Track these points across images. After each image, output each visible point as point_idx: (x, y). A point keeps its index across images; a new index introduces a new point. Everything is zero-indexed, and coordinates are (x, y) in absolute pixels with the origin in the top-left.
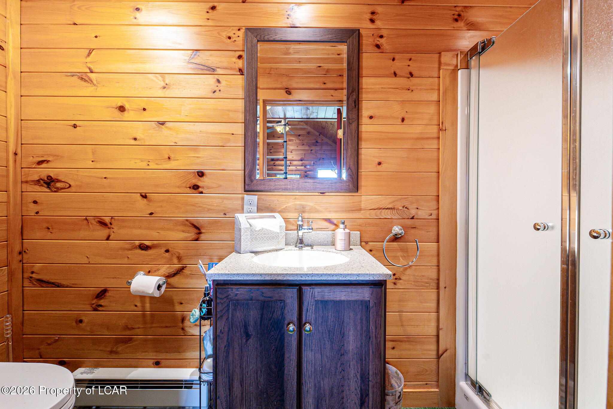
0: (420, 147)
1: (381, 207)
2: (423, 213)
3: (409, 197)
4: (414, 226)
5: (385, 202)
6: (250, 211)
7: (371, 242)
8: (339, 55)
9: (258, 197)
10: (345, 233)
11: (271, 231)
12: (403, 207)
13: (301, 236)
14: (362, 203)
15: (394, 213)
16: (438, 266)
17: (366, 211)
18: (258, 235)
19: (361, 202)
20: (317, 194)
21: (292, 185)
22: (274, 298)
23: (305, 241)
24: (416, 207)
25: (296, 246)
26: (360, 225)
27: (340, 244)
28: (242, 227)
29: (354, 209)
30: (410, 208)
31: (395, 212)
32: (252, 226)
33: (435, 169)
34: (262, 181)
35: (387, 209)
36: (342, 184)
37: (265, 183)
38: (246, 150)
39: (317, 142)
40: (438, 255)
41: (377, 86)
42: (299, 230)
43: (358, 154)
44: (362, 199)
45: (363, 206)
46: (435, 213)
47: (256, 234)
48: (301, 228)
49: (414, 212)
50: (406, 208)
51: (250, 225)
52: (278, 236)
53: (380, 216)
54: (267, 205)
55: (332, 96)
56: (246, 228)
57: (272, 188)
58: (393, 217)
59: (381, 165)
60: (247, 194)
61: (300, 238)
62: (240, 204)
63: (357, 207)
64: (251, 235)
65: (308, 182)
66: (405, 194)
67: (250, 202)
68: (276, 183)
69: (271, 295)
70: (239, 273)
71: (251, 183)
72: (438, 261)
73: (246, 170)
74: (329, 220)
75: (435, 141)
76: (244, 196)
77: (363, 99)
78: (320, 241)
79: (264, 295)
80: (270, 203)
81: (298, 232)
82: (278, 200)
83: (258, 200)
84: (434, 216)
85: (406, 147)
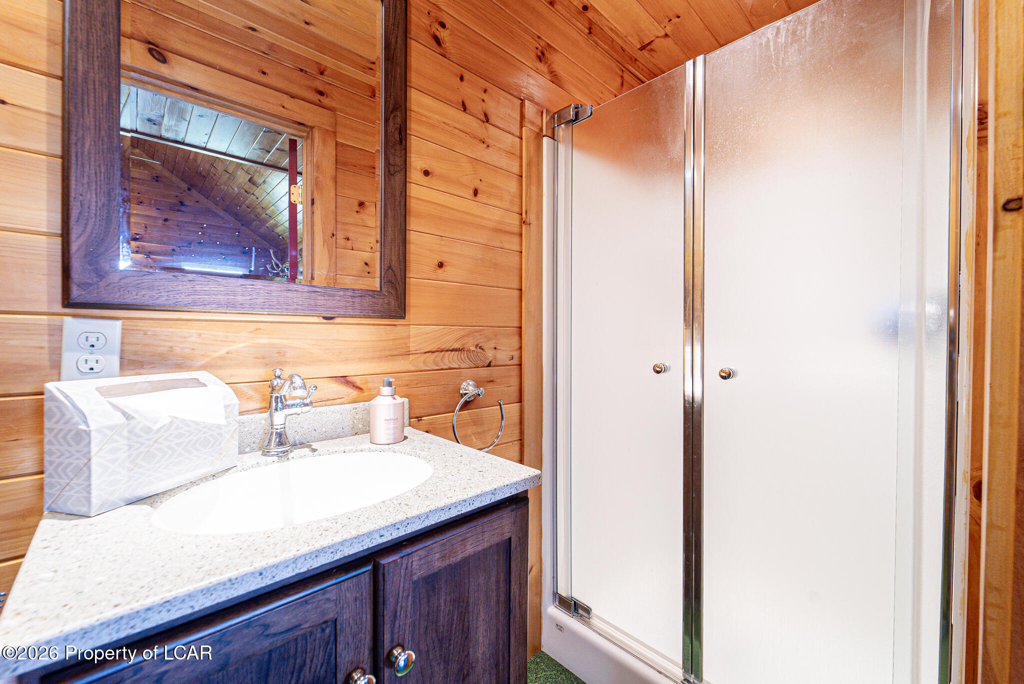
0: (498, 245)
1: (443, 347)
2: (503, 356)
3: (484, 329)
4: (492, 379)
5: (450, 338)
6: (92, 369)
7: (426, 416)
8: (307, 23)
9: (123, 325)
10: (395, 405)
11: (196, 423)
12: (477, 346)
13: (282, 426)
14: (411, 340)
15: (463, 358)
16: (521, 440)
17: (419, 355)
18: (155, 442)
19: (408, 337)
20: (315, 320)
21: (250, 295)
22: (307, 625)
23: (291, 436)
24: (493, 345)
25: (266, 453)
26: (407, 385)
27: (383, 428)
28: (93, 426)
29: (395, 353)
30: (485, 348)
31: (464, 355)
32: (133, 418)
33: (516, 285)
34: (145, 277)
35: (452, 350)
36: (375, 300)
37: (157, 283)
38: (73, 170)
39: (182, 203)
40: (521, 422)
41: (437, 117)
42: (276, 409)
43: (404, 242)
44: (411, 333)
45: (413, 347)
46: (516, 354)
47: (149, 440)
48: (280, 405)
49: (490, 355)
50: (480, 348)
51: (124, 414)
52: (220, 434)
53: (442, 364)
54: (161, 349)
55: (283, 107)
56: (111, 428)
57: (183, 299)
58: (462, 366)
59: (443, 269)
60: (75, 316)
61: (279, 431)
62: (42, 348)
63: (402, 348)
64: (130, 447)
65: (296, 291)
66: (479, 324)
67: (92, 340)
68: (198, 288)
69: (294, 622)
70: (168, 596)
71: (95, 280)
72: (522, 432)
73: (74, 236)
74: (344, 380)
75: (516, 239)
76: (62, 321)
77: (412, 133)
78: (324, 430)
79: (272, 630)
80: (170, 344)
81: (271, 416)
82: (200, 335)
83: (122, 333)
84: (515, 361)
85: (481, 241)
